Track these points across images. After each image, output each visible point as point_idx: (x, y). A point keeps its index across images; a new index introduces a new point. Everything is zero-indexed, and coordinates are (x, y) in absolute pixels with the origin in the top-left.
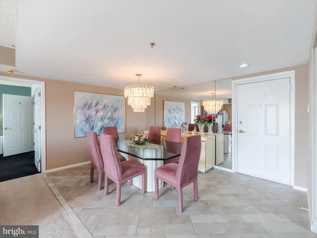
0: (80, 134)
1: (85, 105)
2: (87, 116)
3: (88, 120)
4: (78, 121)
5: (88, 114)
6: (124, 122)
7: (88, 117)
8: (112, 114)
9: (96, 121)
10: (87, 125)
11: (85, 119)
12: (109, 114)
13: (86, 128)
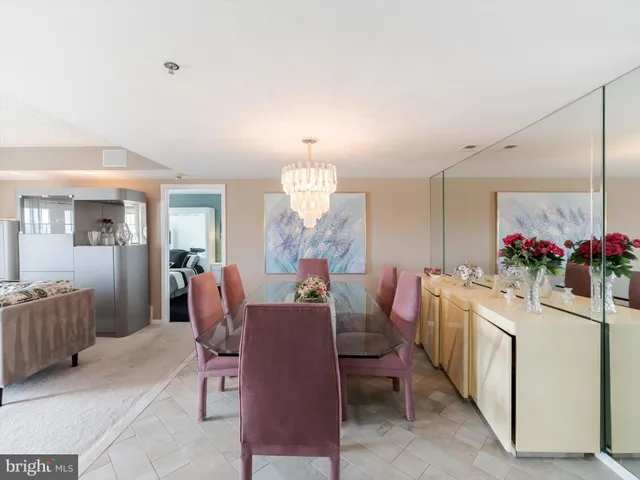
0: (274, 269)
1: (283, 216)
2: (285, 237)
3: (287, 243)
4: (271, 246)
5: (287, 232)
6: (363, 250)
7: (288, 238)
8: (335, 232)
9: (301, 247)
10: (287, 252)
11: (282, 241)
12: (329, 233)
13: (284, 258)
